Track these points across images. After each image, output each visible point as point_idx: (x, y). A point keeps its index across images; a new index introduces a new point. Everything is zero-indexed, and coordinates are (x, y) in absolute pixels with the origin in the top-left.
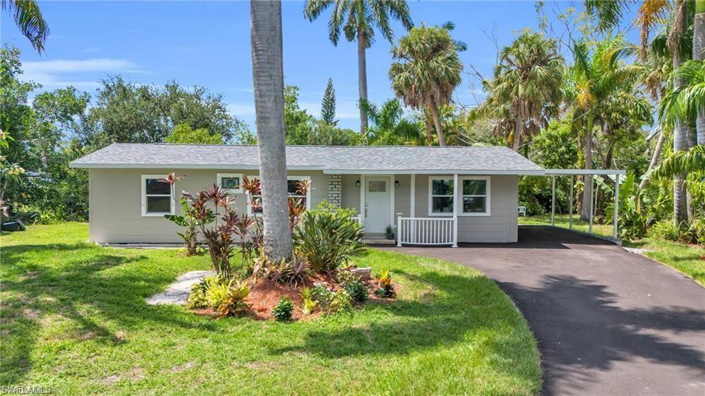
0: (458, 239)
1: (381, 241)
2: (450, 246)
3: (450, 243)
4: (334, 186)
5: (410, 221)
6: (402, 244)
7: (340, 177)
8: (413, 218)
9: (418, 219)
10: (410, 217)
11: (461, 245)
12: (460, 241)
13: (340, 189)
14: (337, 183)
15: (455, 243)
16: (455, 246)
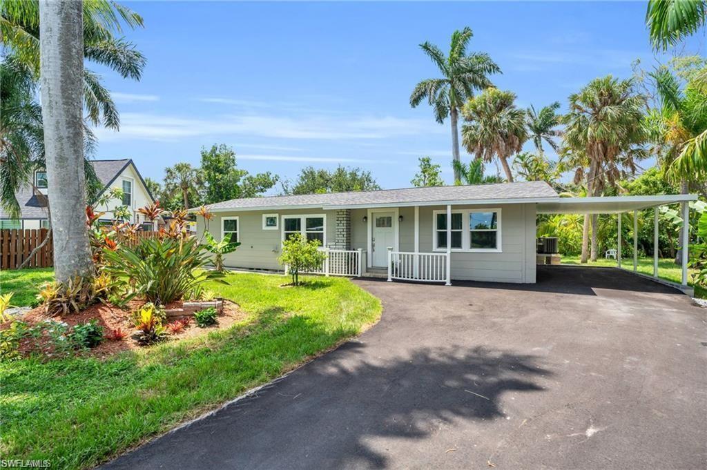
0: (451, 276)
1: (380, 275)
2: (443, 284)
3: (443, 281)
4: (339, 222)
5: (412, 256)
6: (392, 279)
7: (345, 213)
8: (416, 253)
9: (420, 254)
10: (414, 251)
11: (455, 283)
12: (453, 278)
13: (345, 225)
14: (342, 219)
15: (448, 281)
16: (448, 283)
